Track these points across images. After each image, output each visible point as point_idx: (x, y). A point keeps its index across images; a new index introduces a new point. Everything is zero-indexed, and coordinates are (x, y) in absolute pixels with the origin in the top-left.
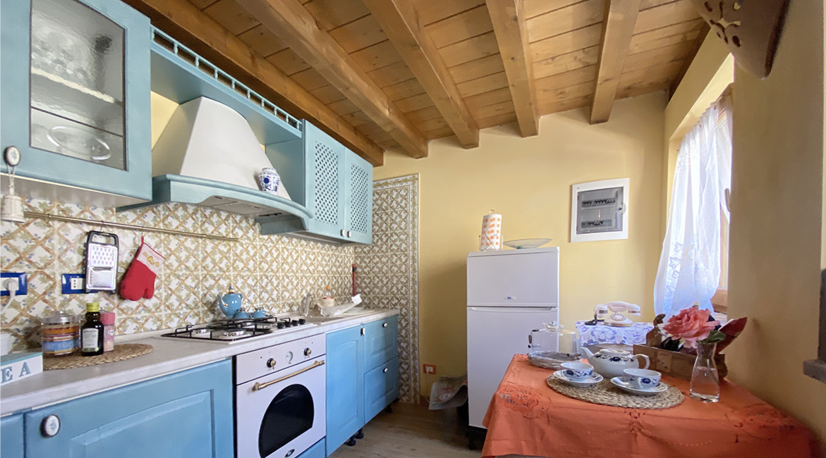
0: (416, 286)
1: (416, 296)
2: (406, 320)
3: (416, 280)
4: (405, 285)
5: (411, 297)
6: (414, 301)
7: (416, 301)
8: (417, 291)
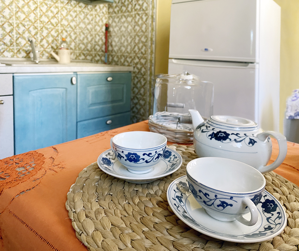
0: (154, 46)
1: (153, 56)
2: (145, 79)
3: (154, 39)
4: (145, 44)
5: (149, 57)
6: (151, 61)
7: (153, 61)
8: (154, 51)
